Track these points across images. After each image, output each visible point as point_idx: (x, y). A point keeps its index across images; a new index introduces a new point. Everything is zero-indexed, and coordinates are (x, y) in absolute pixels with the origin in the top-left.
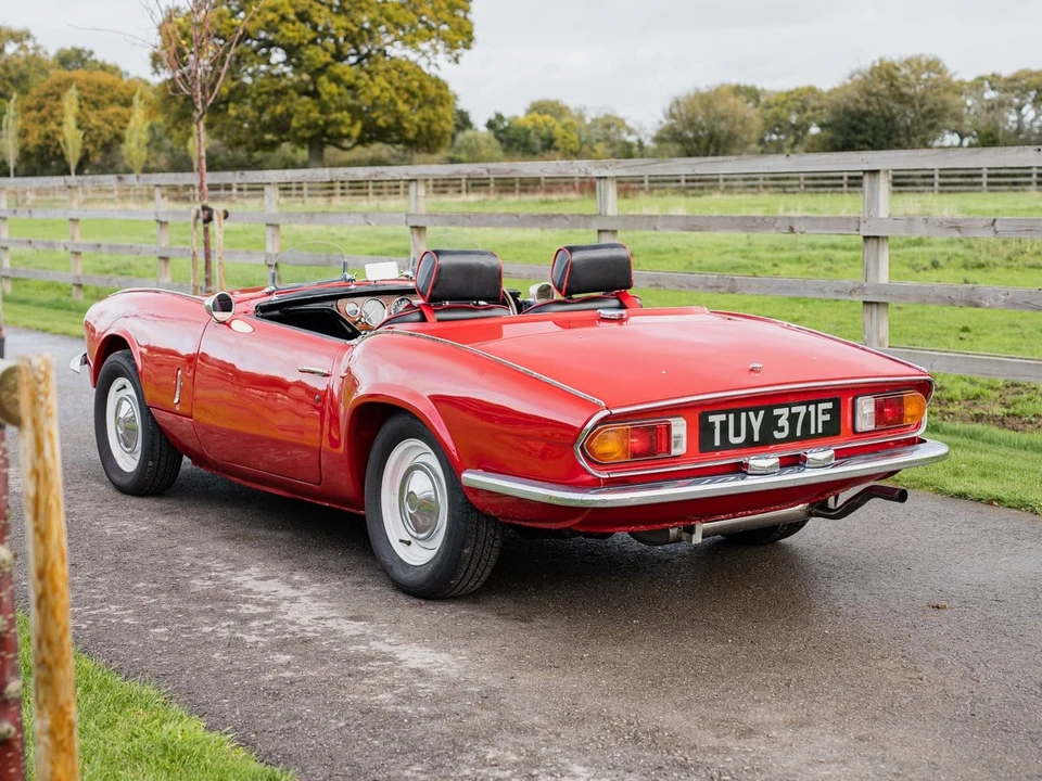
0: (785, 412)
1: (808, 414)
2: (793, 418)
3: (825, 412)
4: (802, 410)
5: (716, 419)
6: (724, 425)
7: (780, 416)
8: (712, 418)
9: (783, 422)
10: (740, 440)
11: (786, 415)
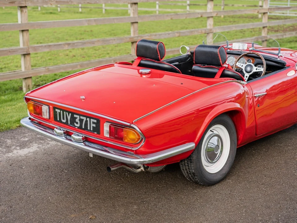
0: (78, 117)
1: (86, 121)
2: (81, 121)
3: (94, 123)
4: (85, 118)
5: (58, 111)
6: (60, 113)
7: (77, 118)
8: (57, 110)
9: (77, 120)
10: (64, 121)
11: (78, 119)
